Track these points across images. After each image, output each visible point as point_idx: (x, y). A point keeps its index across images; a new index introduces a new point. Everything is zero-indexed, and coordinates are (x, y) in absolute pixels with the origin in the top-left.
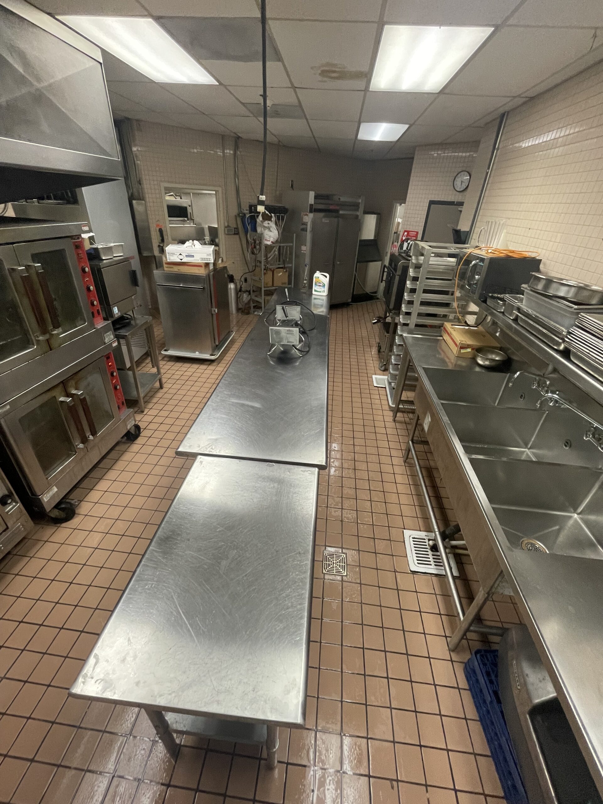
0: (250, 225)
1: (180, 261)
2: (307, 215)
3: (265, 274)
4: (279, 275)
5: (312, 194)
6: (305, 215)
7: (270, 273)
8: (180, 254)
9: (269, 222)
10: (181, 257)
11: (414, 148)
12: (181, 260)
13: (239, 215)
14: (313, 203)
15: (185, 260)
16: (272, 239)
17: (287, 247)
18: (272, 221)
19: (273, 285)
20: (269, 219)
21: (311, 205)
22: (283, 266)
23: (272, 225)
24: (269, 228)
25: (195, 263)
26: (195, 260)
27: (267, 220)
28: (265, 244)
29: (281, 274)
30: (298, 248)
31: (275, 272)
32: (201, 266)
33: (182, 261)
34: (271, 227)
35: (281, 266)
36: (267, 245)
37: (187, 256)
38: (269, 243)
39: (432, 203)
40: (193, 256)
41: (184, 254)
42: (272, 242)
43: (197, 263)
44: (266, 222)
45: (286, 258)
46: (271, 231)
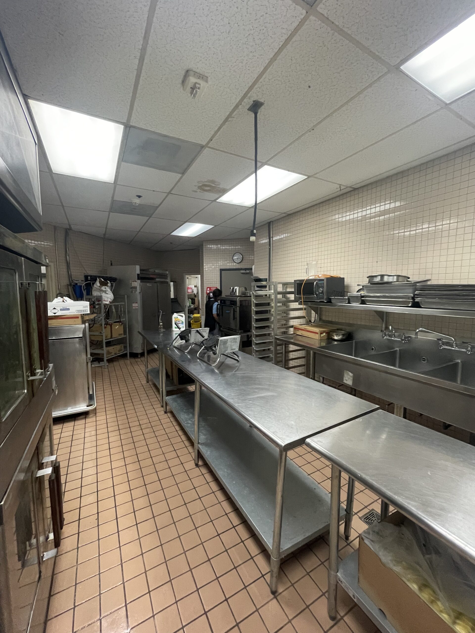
0: (85, 291)
1: (54, 315)
2: (136, 281)
3: (105, 328)
4: (116, 328)
5: (138, 268)
6: (133, 282)
7: (109, 327)
8: (54, 309)
9: (106, 287)
10: (55, 311)
11: (202, 242)
12: (55, 313)
13: (70, 285)
14: (139, 273)
15: (59, 313)
16: (109, 300)
17: (121, 305)
18: (108, 286)
19: (111, 338)
20: (106, 284)
21: (138, 275)
22: (119, 320)
23: (108, 289)
24: (105, 292)
25: (70, 315)
26: (70, 313)
27: (104, 285)
28: (104, 304)
29: (118, 327)
30: (130, 306)
31: (113, 326)
32: (78, 318)
33: (56, 315)
34: (107, 291)
35: (117, 320)
36: (106, 304)
37: (61, 310)
38: (108, 303)
39: (221, 270)
40: (68, 309)
41: (59, 309)
42: (110, 302)
43: (74, 315)
44: (104, 287)
45: (122, 314)
46: (107, 294)
